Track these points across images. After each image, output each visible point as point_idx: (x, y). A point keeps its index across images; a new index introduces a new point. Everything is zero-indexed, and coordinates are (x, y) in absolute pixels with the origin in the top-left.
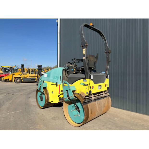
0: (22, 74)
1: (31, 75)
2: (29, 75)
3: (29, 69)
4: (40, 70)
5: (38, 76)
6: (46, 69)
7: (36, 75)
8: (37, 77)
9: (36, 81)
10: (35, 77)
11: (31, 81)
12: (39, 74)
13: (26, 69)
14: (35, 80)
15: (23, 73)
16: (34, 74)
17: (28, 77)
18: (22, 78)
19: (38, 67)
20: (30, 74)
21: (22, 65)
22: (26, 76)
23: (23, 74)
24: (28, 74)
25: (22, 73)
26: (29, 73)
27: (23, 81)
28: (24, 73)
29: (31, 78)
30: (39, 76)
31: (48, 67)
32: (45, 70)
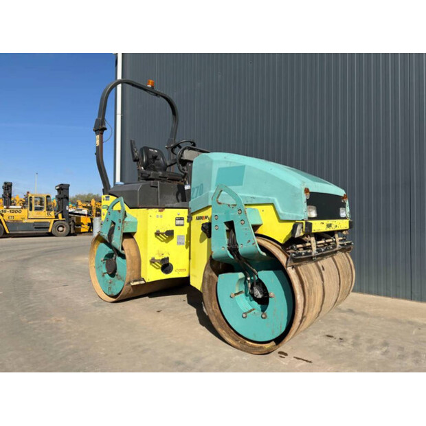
0: (5, 211)
1: (34, 214)
2: (28, 214)
3: (30, 195)
4: (65, 200)
5: (57, 217)
6: (82, 201)
7: (52, 213)
8: (55, 221)
9: (50, 231)
10: (49, 221)
11: (34, 232)
12: (62, 212)
13: (18, 200)
14: (48, 228)
15: (7, 208)
16: (45, 210)
17: (25, 221)
18: (5, 222)
19: (58, 190)
20: (31, 210)
21: (5, 183)
22: (17, 217)
23: (8, 210)
24: (25, 212)
25: (5, 207)
26: (29, 208)
27: (8, 232)
28: (11, 207)
29: (34, 224)
30: (60, 216)
31: (89, 195)
32: (80, 203)
